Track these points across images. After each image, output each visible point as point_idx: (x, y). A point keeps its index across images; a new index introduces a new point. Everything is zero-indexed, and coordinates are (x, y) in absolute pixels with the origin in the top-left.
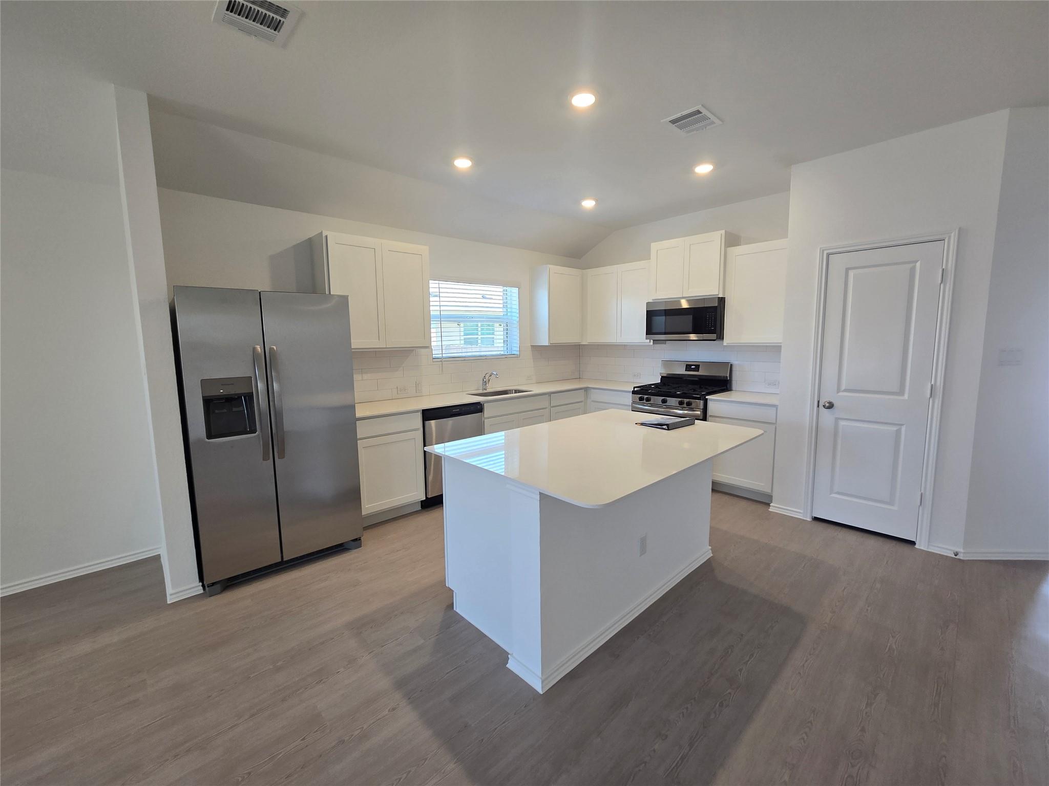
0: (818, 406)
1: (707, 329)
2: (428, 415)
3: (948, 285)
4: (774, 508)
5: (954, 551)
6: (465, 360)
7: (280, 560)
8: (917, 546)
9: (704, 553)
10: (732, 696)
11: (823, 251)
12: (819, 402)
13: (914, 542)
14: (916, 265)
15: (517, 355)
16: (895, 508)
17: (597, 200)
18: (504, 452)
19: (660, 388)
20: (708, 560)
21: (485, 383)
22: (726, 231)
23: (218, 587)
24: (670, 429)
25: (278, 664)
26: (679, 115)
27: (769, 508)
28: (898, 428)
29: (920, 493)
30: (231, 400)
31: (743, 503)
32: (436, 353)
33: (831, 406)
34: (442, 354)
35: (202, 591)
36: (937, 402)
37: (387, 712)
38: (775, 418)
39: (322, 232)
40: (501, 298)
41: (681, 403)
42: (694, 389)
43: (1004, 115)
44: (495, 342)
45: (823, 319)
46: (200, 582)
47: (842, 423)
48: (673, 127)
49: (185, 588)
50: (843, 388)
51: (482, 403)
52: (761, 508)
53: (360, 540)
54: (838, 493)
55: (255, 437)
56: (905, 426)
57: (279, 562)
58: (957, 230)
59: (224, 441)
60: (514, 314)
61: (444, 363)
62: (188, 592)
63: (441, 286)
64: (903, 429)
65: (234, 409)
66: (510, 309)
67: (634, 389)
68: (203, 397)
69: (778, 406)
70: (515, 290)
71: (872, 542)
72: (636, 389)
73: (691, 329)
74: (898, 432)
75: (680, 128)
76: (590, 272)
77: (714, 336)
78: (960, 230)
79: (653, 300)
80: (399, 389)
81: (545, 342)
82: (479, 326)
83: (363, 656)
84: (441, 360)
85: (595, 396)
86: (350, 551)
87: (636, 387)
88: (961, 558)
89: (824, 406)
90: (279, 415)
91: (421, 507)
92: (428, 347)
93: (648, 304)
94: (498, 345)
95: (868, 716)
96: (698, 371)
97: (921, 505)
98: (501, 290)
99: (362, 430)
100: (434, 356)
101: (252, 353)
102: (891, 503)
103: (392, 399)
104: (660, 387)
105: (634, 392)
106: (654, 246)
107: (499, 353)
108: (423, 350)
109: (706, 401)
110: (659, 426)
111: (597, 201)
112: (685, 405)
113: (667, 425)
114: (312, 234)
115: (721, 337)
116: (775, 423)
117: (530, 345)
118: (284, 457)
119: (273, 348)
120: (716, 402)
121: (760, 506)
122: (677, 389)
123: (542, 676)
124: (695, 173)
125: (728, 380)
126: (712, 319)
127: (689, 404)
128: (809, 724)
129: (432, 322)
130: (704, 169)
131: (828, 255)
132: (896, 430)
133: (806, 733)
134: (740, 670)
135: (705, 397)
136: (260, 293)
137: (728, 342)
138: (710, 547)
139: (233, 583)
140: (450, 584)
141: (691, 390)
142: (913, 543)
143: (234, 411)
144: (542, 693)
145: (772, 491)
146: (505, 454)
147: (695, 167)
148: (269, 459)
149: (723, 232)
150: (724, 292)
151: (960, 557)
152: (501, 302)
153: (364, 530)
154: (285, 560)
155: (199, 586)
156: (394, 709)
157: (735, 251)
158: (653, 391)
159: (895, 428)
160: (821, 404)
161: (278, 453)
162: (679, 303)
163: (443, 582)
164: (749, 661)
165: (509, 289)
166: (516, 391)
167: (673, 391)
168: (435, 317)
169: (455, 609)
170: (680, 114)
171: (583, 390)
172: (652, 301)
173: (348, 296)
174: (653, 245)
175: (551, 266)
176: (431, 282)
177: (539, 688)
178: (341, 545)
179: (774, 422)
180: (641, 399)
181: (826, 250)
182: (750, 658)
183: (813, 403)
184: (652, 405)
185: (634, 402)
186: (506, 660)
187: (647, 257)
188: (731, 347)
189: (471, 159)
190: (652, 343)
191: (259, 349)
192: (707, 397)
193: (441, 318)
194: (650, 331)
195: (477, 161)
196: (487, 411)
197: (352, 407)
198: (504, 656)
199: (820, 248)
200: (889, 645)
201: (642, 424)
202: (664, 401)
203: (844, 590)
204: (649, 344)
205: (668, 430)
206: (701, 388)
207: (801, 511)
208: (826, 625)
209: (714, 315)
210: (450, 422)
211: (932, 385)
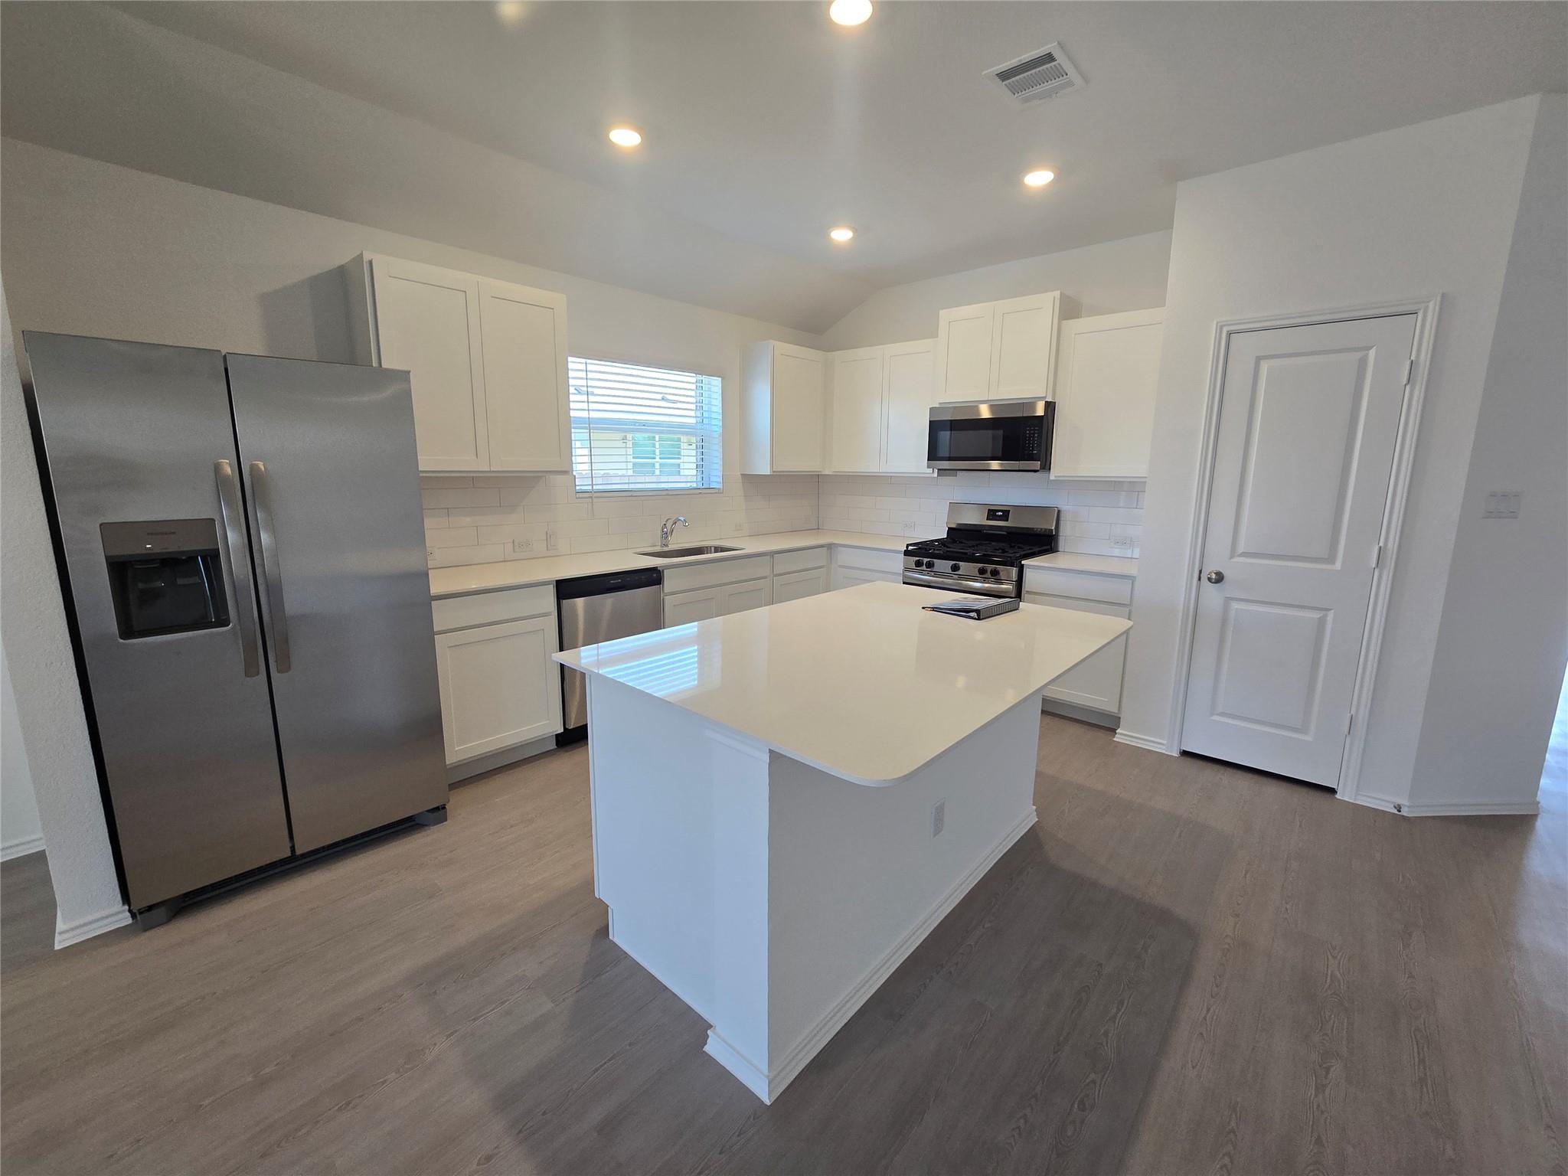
0: (1200, 579)
1: (1026, 452)
2: (567, 589)
3: (1417, 387)
4: (1122, 736)
5: (1393, 803)
6: (631, 496)
7: (290, 855)
8: (1338, 796)
9: (1025, 818)
10: (1098, 1085)
11: (1221, 328)
12: (1200, 572)
13: (1334, 789)
14: (1367, 354)
15: (719, 489)
16: (1308, 738)
17: (854, 228)
18: (696, 648)
19: (947, 547)
20: (1030, 829)
21: (665, 535)
22: (1061, 293)
23: (161, 912)
24: (981, 617)
25: (267, 1070)
26: (1014, 62)
27: (1114, 737)
28: (1321, 615)
29: (1349, 715)
30: (174, 564)
31: (1074, 730)
32: (582, 484)
33: (1219, 578)
34: (592, 485)
35: (130, 921)
36: (1385, 573)
37: (475, 1166)
38: (1129, 597)
39: (362, 254)
40: (692, 393)
41: (982, 571)
42: (1002, 550)
43: (1531, 103)
44: (682, 467)
45: (1215, 437)
46: (124, 904)
47: (1235, 606)
48: (1001, 89)
49: (90, 918)
50: (1241, 549)
51: (661, 569)
52: (1101, 735)
53: (444, 808)
54: (1223, 714)
55: (226, 631)
56: (1333, 611)
57: (287, 858)
58: (1439, 299)
59: (159, 640)
60: (714, 422)
61: (595, 500)
62: (94, 926)
63: (590, 368)
64: (1331, 616)
65: (180, 581)
66: (707, 413)
67: (907, 547)
68: (107, 558)
69: (1135, 577)
70: (716, 382)
71: (1272, 789)
72: (910, 548)
73: (1001, 452)
74: (1322, 622)
75: (1014, 90)
76: (838, 355)
77: (1037, 464)
78: (1443, 296)
79: (940, 403)
80: (516, 544)
81: (764, 469)
82: (657, 439)
83: (435, 1044)
84: (593, 496)
85: (844, 557)
86: (426, 828)
87: (911, 545)
88: (1405, 814)
89: (1210, 579)
90: (276, 590)
91: (557, 745)
92: (567, 472)
93: (932, 409)
94: (687, 472)
95: (1322, 1112)
96: (1007, 521)
97: (1349, 733)
98: (693, 380)
99: (442, 616)
100: (578, 488)
101: (212, 475)
102: (1303, 730)
103: (505, 561)
104: (949, 545)
105: (907, 553)
106: (944, 315)
107: (688, 485)
108: (559, 477)
109: (1021, 568)
110: (963, 612)
111: (855, 231)
112: (988, 575)
113: (978, 611)
114: (342, 257)
115: (1046, 466)
116: (1131, 604)
117: (739, 473)
118: (289, 669)
119: (257, 465)
120: (1037, 570)
121: (1101, 734)
122: (976, 548)
123: (769, 1072)
124: (1026, 186)
125: (1053, 536)
126: (1034, 437)
127: (995, 573)
128: (1232, 1136)
129: (573, 430)
130: (1039, 179)
131: (1229, 334)
132: (1319, 618)
133: (1228, 1154)
134: (1106, 1033)
135: (1021, 562)
136: (225, 356)
137: (1057, 475)
138: (1035, 807)
139: (195, 900)
140: (602, 892)
141: (998, 550)
142: (1332, 791)
143: (180, 585)
144: (769, 1103)
145: (1119, 710)
146: (698, 650)
147: (1024, 176)
148: (258, 674)
149: (1057, 294)
150: (1054, 396)
151: (1405, 812)
152: (693, 400)
153: (450, 790)
154: (298, 852)
155: (124, 911)
156: (489, 1158)
157: (1073, 325)
158: (936, 552)
159: (1316, 615)
160: (1204, 576)
161: (276, 661)
162: (976, 409)
163: (589, 885)
164: (1117, 1013)
165: (705, 378)
166: (717, 549)
167: (969, 551)
168: (580, 420)
169: (611, 937)
170: (1017, 59)
171: (825, 549)
172: (938, 406)
173: (409, 372)
174: (943, 313)
175: (778, 344)
176: (570, 359)
177: (764, 1092)
178: (410, 819)
179: (1129, 603)
180: (918, 564)
181: (1225, 325)
182: (1119, 1010)
183: (1192, 577)
184: (936, 574)
185: (906, 569)
186: (704, 1039)
187: (934, 334)
188: (1060, 483)
189: (640, 130)
190: (936, 475)
191: (228, 468)
192: (1023, 562)
193: (590, 424)
194: (933, 455)
195: (652, 135)
196: (670, 583)
197: (424, 576)
198: (701, 1029)
199: (1217, 323)
200: (1329, 971)
201: (934, 609)
202: (955, 568)
203: (1245, 875)
204: (932, 475)
205: (979, 619)
206: (1012, 547)
207: (1165, 742)
208: (1228, 940)
209: (1038, 430)
210: (608, 602)
211: (1380, 547)
